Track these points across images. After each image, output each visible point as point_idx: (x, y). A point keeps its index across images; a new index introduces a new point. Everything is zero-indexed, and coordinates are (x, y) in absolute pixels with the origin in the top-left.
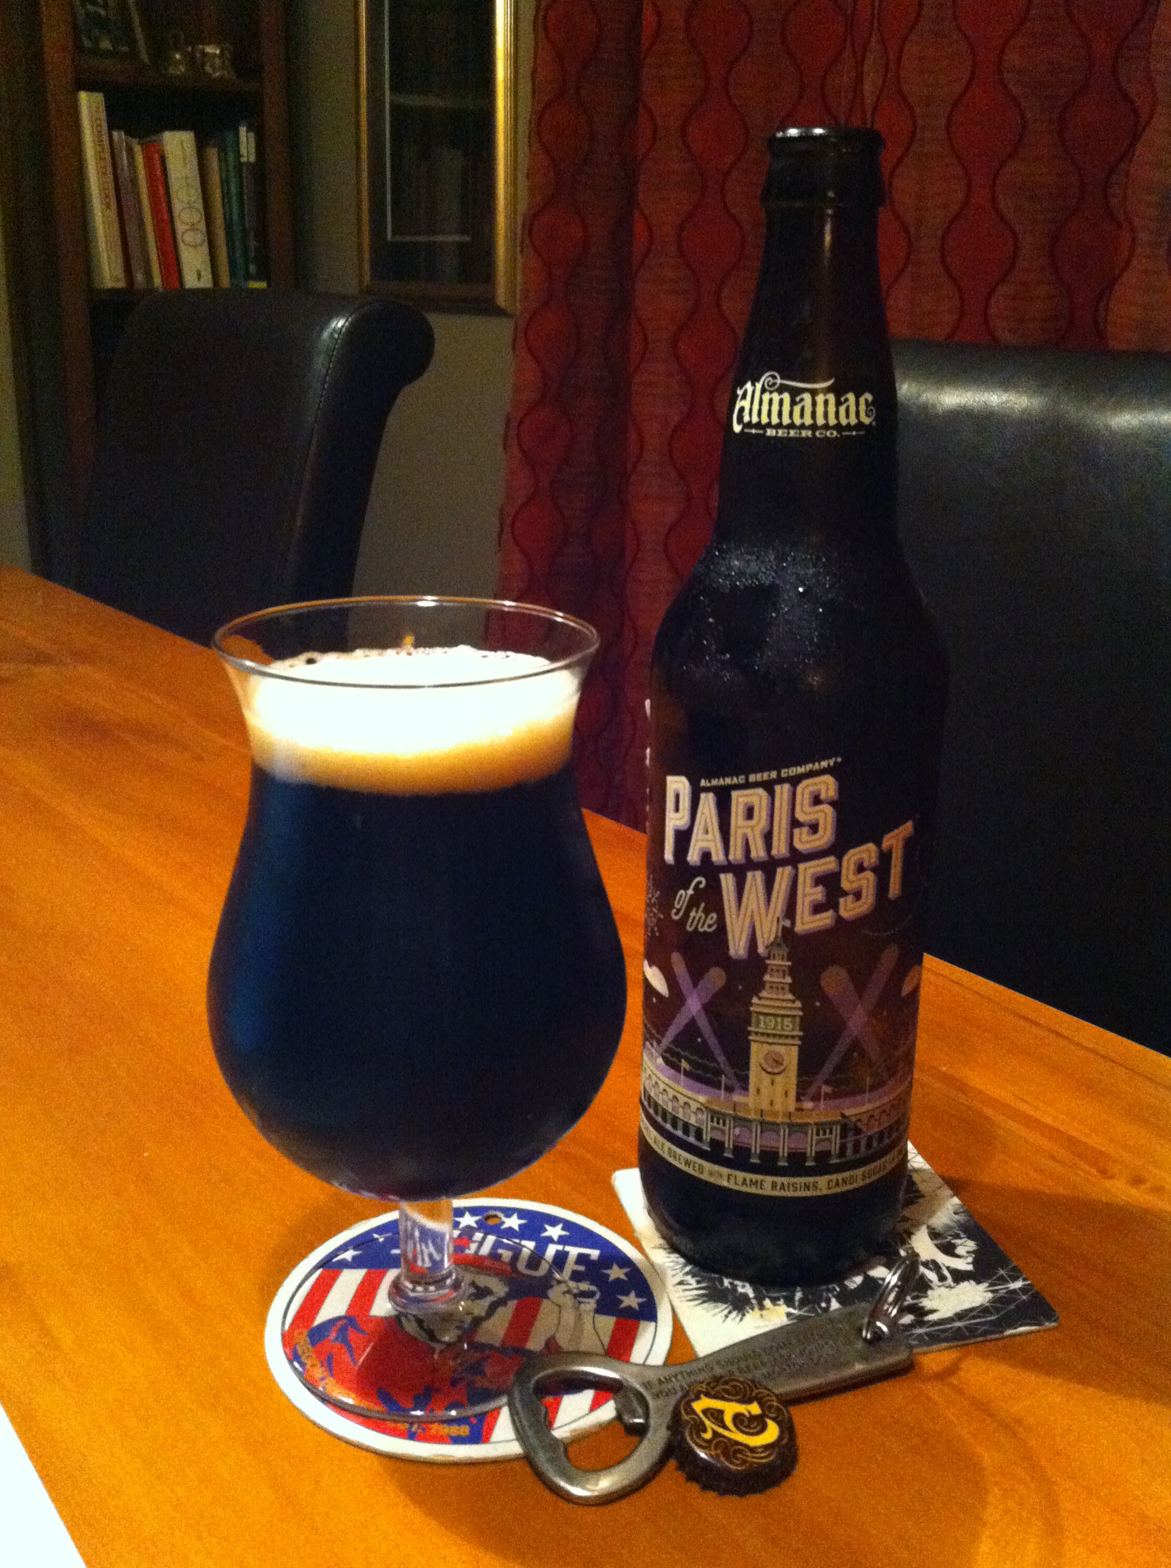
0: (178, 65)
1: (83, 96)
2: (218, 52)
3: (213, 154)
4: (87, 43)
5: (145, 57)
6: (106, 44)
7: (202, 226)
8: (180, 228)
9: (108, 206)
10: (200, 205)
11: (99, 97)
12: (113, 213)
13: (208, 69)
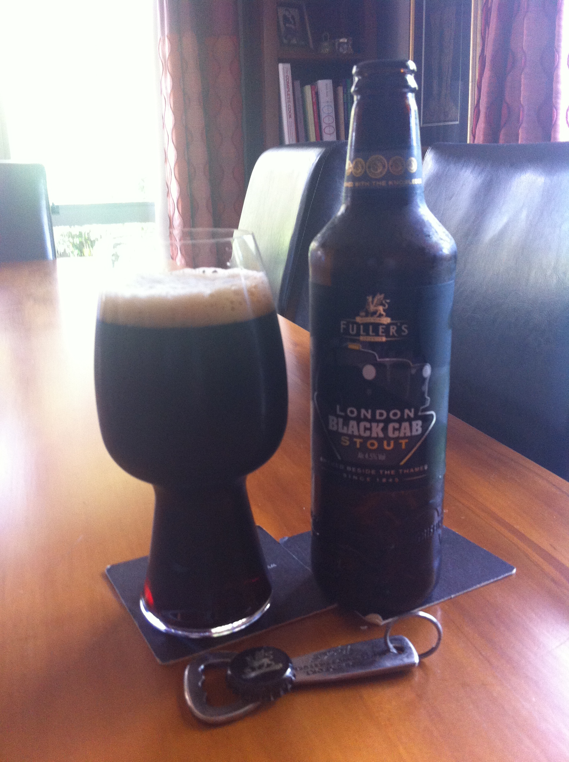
0: (326, 49)
1: (281, 66)
2: (346, 41)
3: (340, 90)
4: (285, 41)
5: (312, 46)
6: (294, 41)
7: (334, 125)
8: (324, 126)
9: (290, 116)
10: (333, 115)
11: (288, 66)
12: (292, 119)
13: (341, 50)
